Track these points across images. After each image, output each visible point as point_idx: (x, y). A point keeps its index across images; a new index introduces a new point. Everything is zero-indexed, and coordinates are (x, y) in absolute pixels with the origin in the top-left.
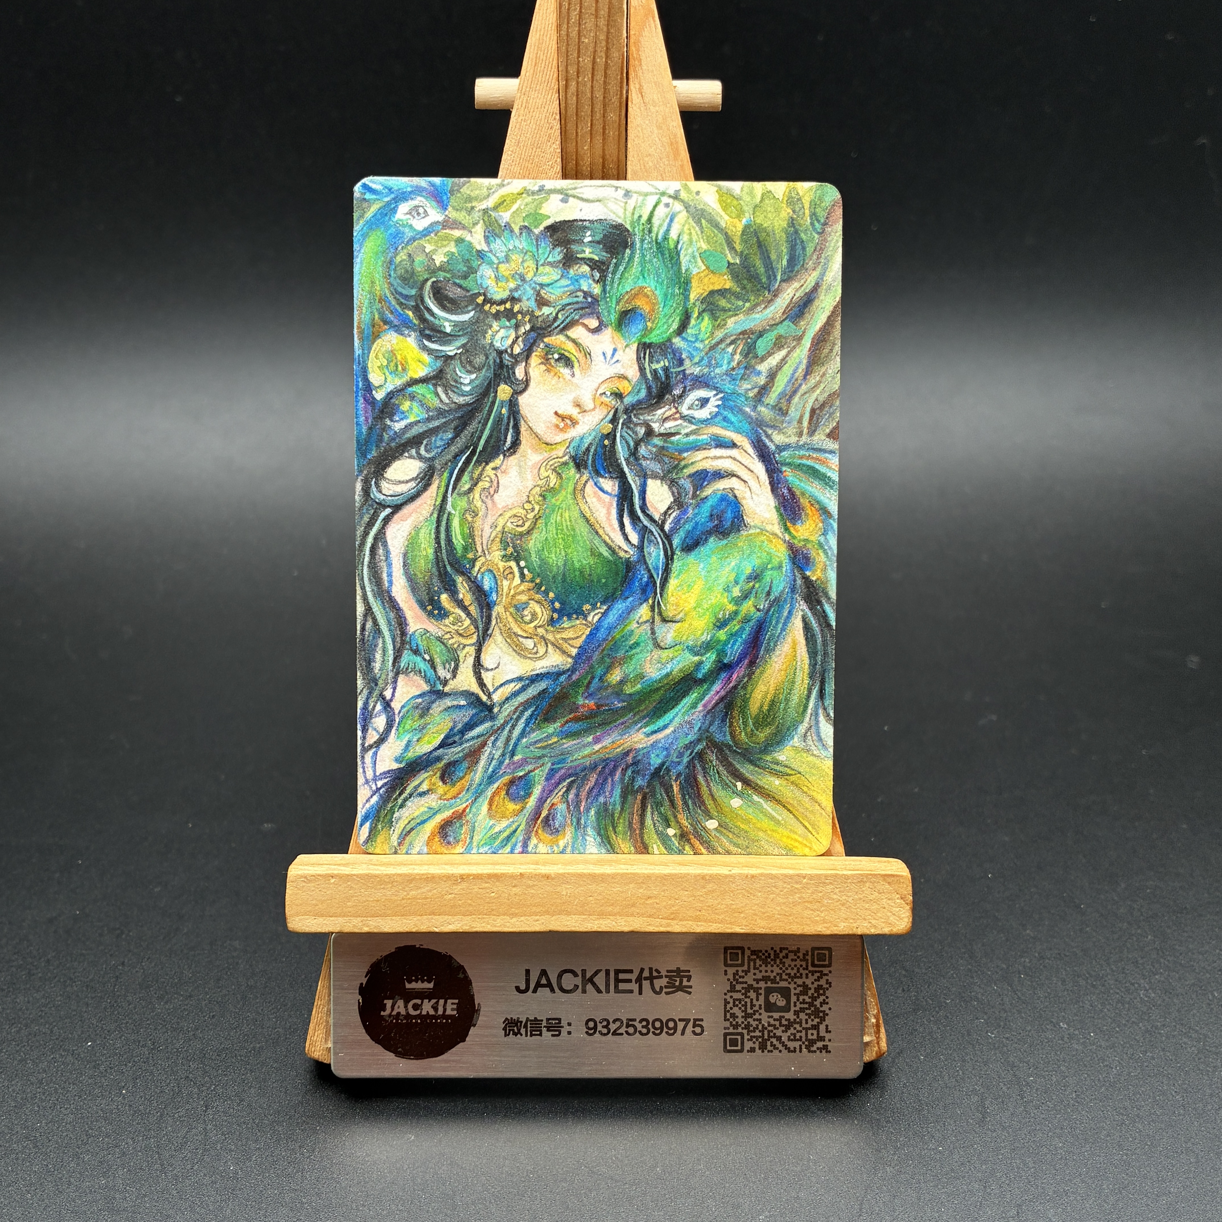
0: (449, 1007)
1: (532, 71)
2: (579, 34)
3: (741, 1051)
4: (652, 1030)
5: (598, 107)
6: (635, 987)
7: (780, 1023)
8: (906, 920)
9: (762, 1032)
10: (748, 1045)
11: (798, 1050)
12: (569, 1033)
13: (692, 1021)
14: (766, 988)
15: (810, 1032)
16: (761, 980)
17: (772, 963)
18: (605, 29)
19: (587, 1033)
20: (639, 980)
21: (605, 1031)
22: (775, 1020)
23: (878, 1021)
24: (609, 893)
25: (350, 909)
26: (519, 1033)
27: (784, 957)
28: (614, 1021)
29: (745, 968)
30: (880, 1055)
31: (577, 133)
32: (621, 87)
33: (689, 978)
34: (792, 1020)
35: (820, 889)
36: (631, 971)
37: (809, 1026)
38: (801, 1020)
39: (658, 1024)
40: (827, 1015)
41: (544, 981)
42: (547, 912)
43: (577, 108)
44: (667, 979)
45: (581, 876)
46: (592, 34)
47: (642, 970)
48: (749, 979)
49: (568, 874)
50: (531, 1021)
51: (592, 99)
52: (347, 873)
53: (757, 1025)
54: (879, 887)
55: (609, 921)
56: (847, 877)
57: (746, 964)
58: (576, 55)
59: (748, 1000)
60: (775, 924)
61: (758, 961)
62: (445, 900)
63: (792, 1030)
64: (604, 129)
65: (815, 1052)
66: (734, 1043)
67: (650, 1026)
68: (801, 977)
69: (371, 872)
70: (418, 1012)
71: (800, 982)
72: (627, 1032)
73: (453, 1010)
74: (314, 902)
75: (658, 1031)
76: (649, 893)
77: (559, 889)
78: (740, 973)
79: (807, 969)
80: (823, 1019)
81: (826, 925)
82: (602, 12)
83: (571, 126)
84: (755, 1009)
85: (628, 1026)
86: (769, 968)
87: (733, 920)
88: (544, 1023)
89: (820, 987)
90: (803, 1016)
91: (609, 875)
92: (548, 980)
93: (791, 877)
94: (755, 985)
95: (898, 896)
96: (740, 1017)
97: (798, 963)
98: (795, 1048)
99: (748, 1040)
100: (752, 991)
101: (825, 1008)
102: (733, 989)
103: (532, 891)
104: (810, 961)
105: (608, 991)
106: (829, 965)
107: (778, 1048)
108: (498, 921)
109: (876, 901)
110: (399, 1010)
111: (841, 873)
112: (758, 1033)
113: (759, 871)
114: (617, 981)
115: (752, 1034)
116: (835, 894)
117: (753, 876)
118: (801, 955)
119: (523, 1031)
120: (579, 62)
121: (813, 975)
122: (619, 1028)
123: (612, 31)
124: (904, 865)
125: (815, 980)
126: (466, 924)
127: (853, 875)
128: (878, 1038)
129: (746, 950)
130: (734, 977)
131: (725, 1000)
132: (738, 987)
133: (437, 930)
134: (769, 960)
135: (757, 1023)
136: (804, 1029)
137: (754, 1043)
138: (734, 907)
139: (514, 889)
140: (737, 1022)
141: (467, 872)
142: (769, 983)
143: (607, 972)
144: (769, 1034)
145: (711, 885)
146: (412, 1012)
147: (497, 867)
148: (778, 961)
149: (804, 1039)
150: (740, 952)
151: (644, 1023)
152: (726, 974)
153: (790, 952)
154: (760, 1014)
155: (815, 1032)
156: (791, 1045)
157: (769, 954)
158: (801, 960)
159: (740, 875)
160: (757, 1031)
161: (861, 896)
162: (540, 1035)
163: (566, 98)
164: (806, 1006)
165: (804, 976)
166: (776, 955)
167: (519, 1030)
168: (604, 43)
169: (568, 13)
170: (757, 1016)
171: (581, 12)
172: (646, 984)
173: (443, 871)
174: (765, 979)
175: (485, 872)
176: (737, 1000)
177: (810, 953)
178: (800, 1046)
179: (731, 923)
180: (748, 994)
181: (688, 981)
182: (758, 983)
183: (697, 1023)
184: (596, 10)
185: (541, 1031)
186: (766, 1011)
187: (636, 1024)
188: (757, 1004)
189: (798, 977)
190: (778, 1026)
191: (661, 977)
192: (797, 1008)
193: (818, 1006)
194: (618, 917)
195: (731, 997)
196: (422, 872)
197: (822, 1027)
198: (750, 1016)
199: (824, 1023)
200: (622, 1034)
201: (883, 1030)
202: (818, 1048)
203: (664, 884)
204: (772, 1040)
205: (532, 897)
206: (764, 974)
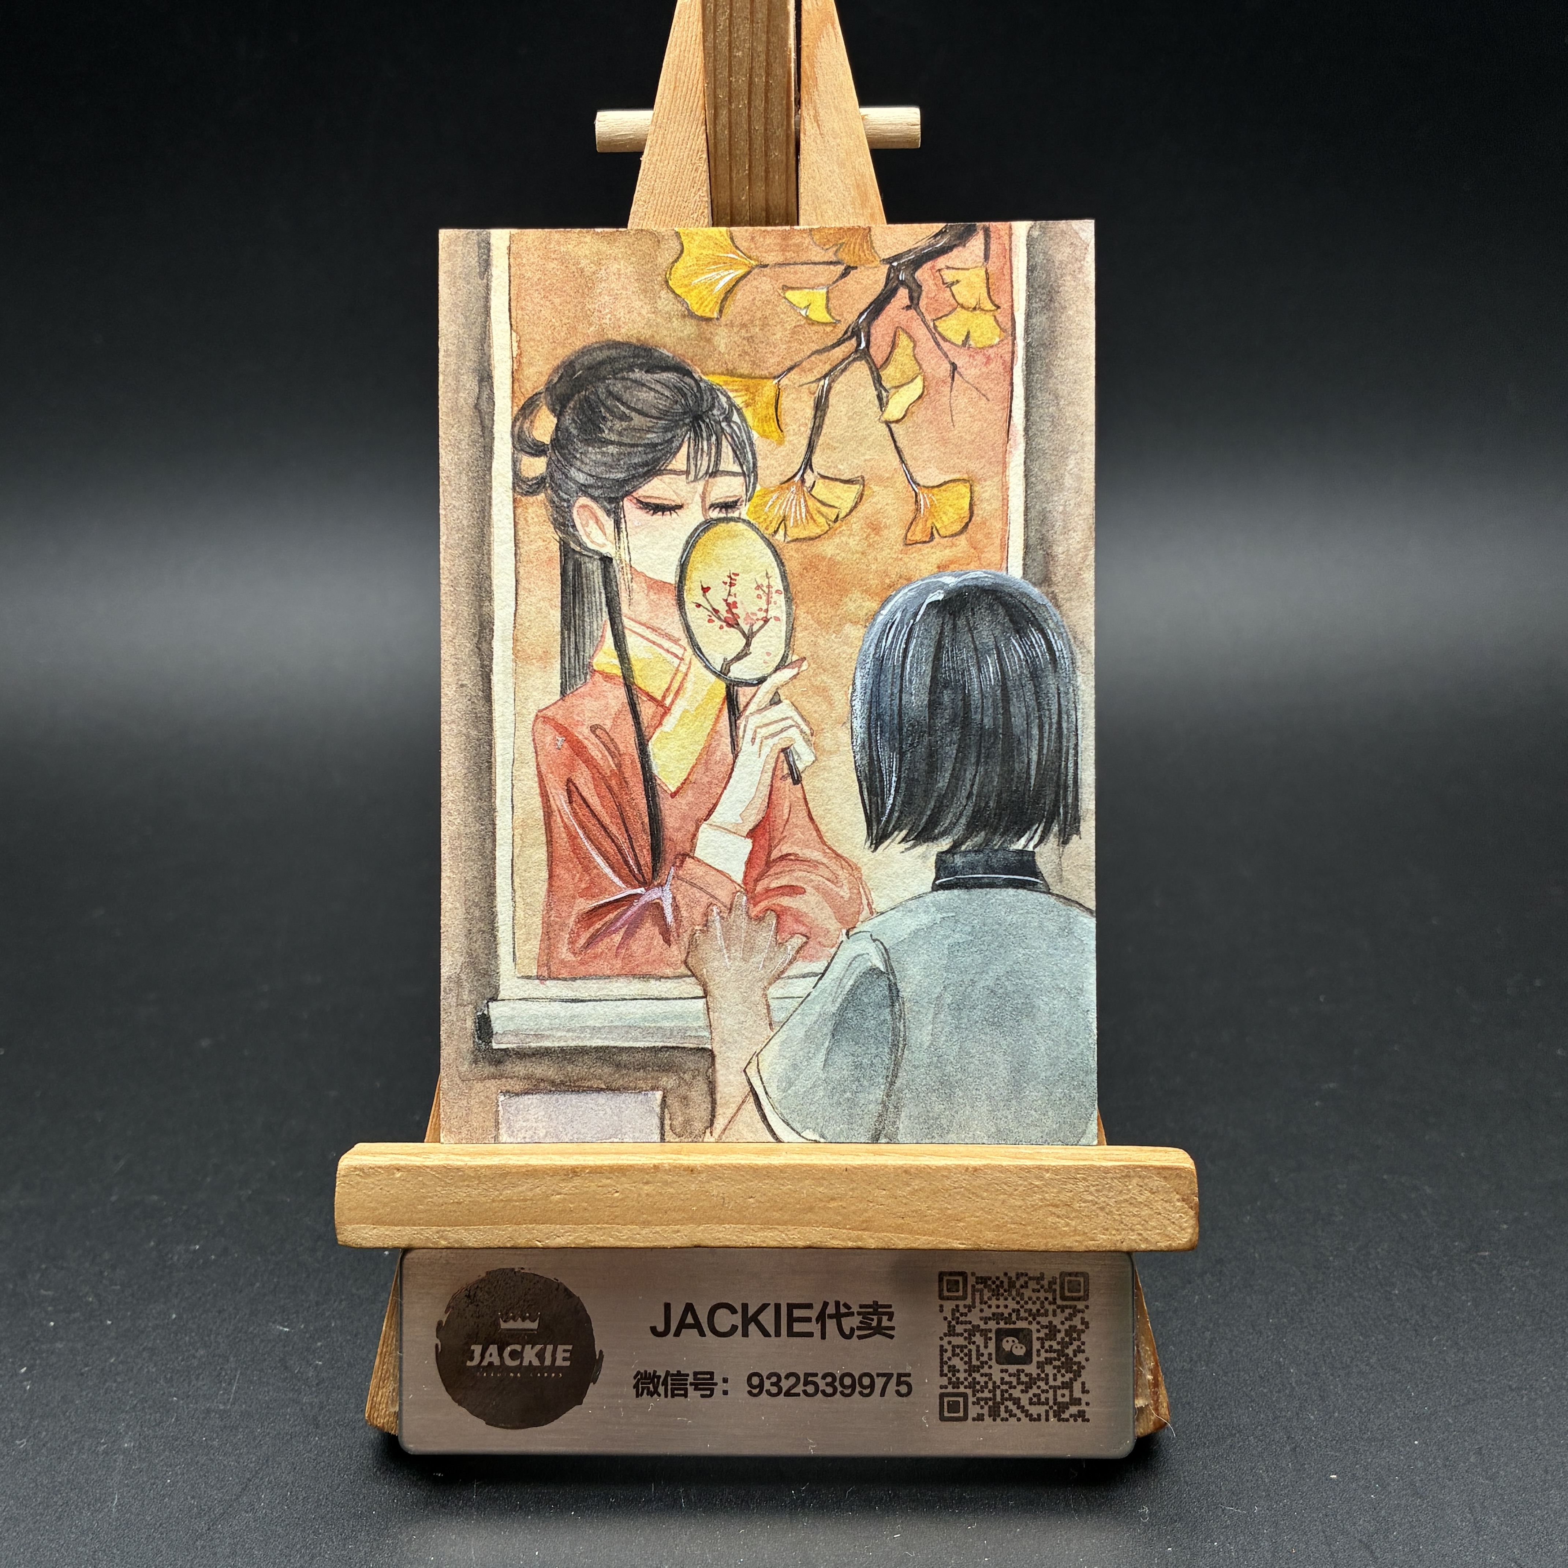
0: (560, 1355)
1: (669, 97)
2: (730, 45)
3: (965, 1418)
4: (840, 1389)
5: (759, 141)
6: (815, 1328)
7: (1019, 1379)
8: (1189, 1230)
9: (993, 1391)
10: (973, 1411)
11: (1043, 1417)
12: (725, 1393)
13: (895, 1376)
14: (998, 1331)
15: (1059, 1392)
16: (990, 1319)
17: (1006, 1294)
18: (764, 38)
19: (750, 1393)
20: (821, 1318)
21: (774, 1390)
22: (1010, 1375)
23: (1155, 1379)
24: (776, 1192)
25: (422, 1215)
26: (656, 1392)
27: (1022, 1287)
28: (787, 1377)
29: (969, 1301)
30: (1161, 1426)
31: (731, 178)
32: (788, 116)
33: (891, 1316)
34: (1035, 1375)
35: (1069, 1186)
36: (809, 1306)
37: (1058, 1383)
38: (1047, 1375)
39: (848, 1381)
40: (1083, 1368)
41: (690, 1320)
42: (691, 1220)
43: (730, 145)
44: (860, 1318)
45: (737, 1168)
46: (747, 45)
47: (826, 1305)
48: (974, 1318)
49: (721, 1166)
50: (673, 1375)
51: (750, 132)
52: (418, 1164)
53: (986, 1383)
54: (1150, 1185)
55: (777, 1232)
56: (1107, 1170)
57: (969, 1296)
58: (727, 74)
59: (973, 1347)
60: (1007, 1236)
61: (986, 1291)
62: (551, 1202)
63: (1035, 1390)
64: (767, 171)
65: (1067, 1420)
66: (954, 1407)
67: (837, 1384)
68: (1046, 1314)
69: (450, 1162)
70: (517, 1363)
71: (1044, 1321)
72: (805, 1392)
73: (564, 1359)
74: (372, 1205)
75: (848, 1391)
76: (831, 1193)
77: (707, 1186)
78: (962, 1310)
79: (1055, 1303)
80: (1078, 1374)
81: (1078, 1238)
82: (760, 15)
83: (723, 169)
84: (982, 1359)
85: (806, 1384)
86: (1002, 1302)
87: (949, 1231)
88: (691, 1379)
89: (1073, 1328)
90: (1049, 1369)
91: (776, 1167)
92: (695, 1317)
93: (1028, 1169)
94: (983, 1326)
95: (1178, 1197)
96: (962, 1370)
97: (1042, 1295)
98: (1039, 1415)
99: (974, 1403)
100: (978, 1334)
101: (1080, 1358)
102: (951, 1332)
103: (671, 1190)
104: (1058, 1292)
105: (778, 1334)
106: (1086, 1297)
107: (1015, 1415)
108: (625, 1232)
109: (1147, 1204)
110: (491, 1360)
111: (1097, 1164)
112: (986, 1394)
113: (984, 1162)
114: (791, 1320)
115: (979, 1395)
116: (1091, 1194)
117: (976, 1169)
118: (1045, 1283)
119: (661, 1389)
120: (731, 82)
121: (1063, 1311)
122: (794, 1386)
123: (773, 39)
124: (1187, 1155)
125: (1066, 1319)
126: (579, 1237)
127: (1115, 1168)
128: (1156, 1402)
129: (969, 1275)
130: (953, 1314)
131: (942, 1346)
132: (959, 1329)
133: (539, 1244)
134: (1002, 1291)
135: (986, 1379)
136: (1051, 1387)
137: (982, 1407)
138: (949, 1212)
139: (646, 1187)
140: (958, 1379)
141: (582, 1163)
142: (1002, 1323)
143: (778, 1307)
144: (1002, 1395)
145: (917, 1182)
146: (509, 1362)
147: (623, 1157)
148: (1014, 1293)
149: (1051, 1403)
150: (960, 1279)
151: (829, 1379)
152: (941, 1311)
153: (1030, 1278)
154: (990, 1367)
155: (1066, 1392)
156: (1034, 1410)
157: (1002, 1282)
158: (1045, 1291)
159: (958, 1167)
160: (986, 1391)
161: (1126, 1197)
162: (686, 1395)
163: (715, 132)
164: (1055, 1355)
165: (1050, 1313)
166: (1012, 1284)
167: (656, 1388)
168: (763, 57)
169: (715, 18)
170: (986, 1370)
171: (731, 15)
172: (831, 1324)
173: (548, 1162)
174: (997, 1317)
175: (606, 1163)
176: (958, 1347)
177: (1058, 1281)
178: (1047, 1412)
179: (947, 1236)
180: (973, 1339)
181: (890, 1319)
182: (986, 1323)
183: (902, 1378)
184: (752, 13)
185: (686, 1390)
186: (998, 1362)
187: (818, 1380)
188: (986, 1352)
189: (1042, 1315)
190: (1015, 1383)
191: (852, 1314)
192: (1042, 1359)
193: (1071, 1355)
194: (790, 1227)
195: (950, 1343)
196: (520, 1163)
197: (1077, 1386)
198: (977, 1369)
199: (1080, 1380)
200: (798, 1395)
201: (1163, 1391)
202: (1071, 1416)
203: (852, 1181)
204: (1006, 1403)
205: (669, 1199)
206: (994, 1310)
